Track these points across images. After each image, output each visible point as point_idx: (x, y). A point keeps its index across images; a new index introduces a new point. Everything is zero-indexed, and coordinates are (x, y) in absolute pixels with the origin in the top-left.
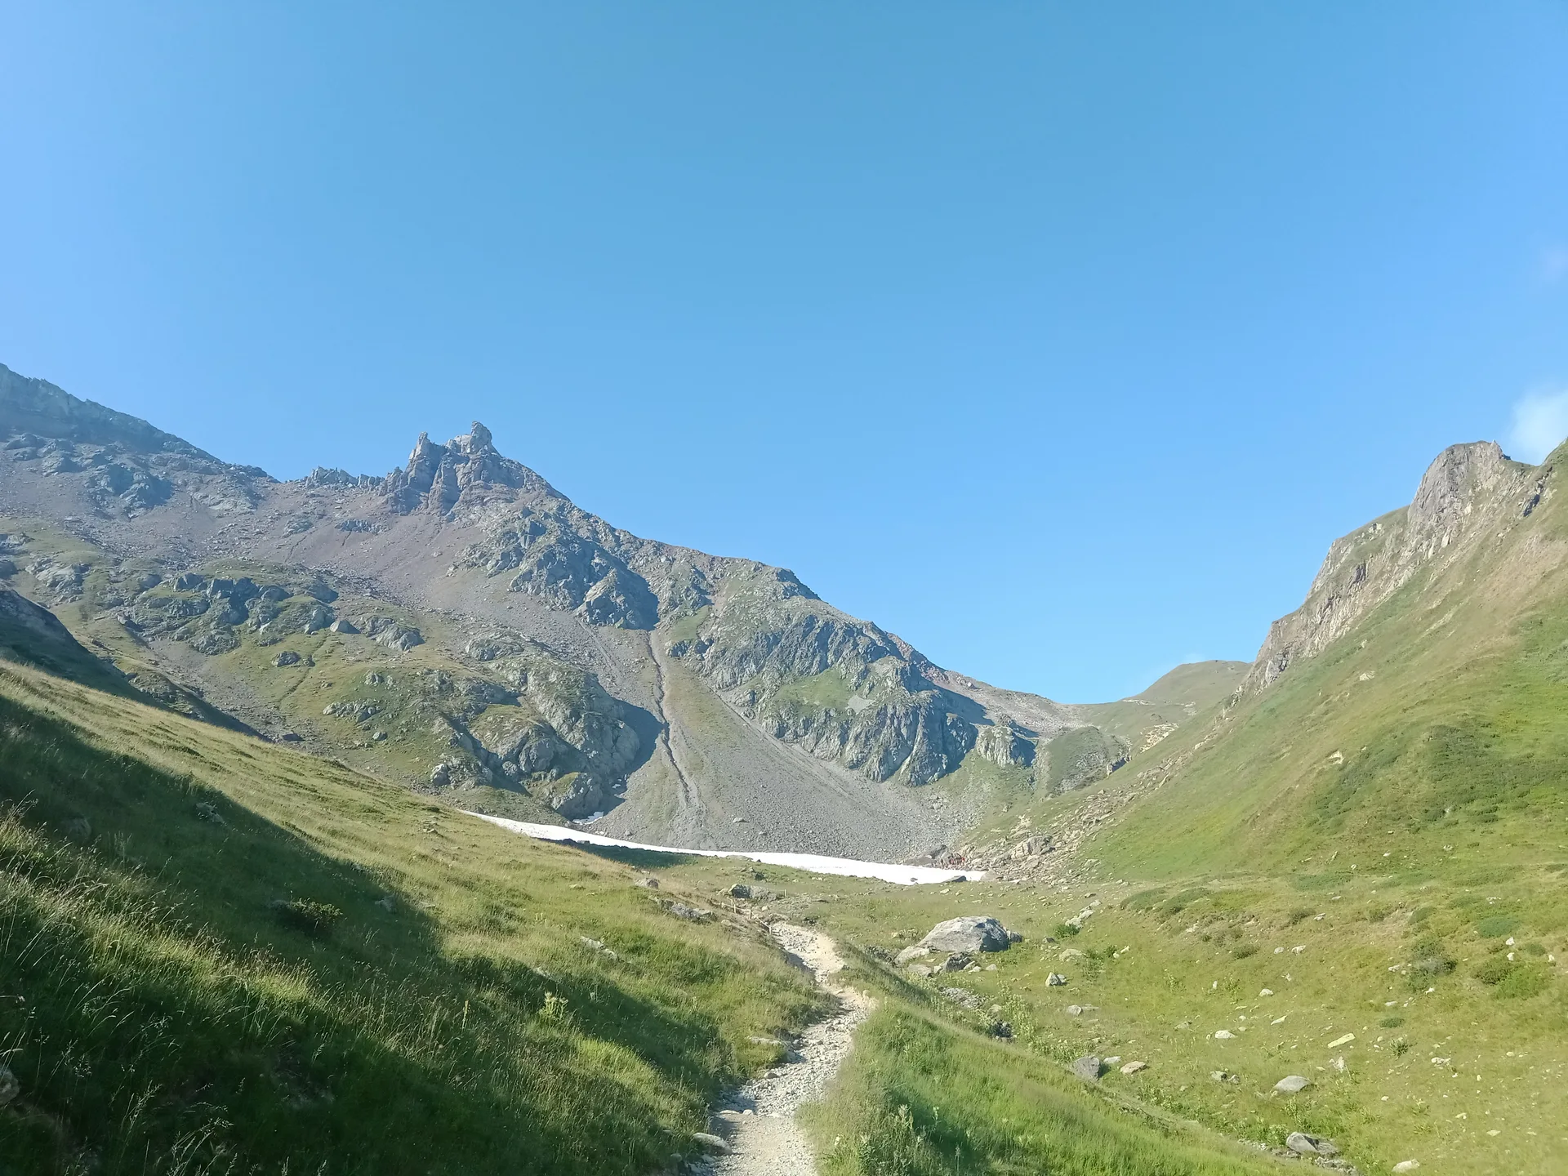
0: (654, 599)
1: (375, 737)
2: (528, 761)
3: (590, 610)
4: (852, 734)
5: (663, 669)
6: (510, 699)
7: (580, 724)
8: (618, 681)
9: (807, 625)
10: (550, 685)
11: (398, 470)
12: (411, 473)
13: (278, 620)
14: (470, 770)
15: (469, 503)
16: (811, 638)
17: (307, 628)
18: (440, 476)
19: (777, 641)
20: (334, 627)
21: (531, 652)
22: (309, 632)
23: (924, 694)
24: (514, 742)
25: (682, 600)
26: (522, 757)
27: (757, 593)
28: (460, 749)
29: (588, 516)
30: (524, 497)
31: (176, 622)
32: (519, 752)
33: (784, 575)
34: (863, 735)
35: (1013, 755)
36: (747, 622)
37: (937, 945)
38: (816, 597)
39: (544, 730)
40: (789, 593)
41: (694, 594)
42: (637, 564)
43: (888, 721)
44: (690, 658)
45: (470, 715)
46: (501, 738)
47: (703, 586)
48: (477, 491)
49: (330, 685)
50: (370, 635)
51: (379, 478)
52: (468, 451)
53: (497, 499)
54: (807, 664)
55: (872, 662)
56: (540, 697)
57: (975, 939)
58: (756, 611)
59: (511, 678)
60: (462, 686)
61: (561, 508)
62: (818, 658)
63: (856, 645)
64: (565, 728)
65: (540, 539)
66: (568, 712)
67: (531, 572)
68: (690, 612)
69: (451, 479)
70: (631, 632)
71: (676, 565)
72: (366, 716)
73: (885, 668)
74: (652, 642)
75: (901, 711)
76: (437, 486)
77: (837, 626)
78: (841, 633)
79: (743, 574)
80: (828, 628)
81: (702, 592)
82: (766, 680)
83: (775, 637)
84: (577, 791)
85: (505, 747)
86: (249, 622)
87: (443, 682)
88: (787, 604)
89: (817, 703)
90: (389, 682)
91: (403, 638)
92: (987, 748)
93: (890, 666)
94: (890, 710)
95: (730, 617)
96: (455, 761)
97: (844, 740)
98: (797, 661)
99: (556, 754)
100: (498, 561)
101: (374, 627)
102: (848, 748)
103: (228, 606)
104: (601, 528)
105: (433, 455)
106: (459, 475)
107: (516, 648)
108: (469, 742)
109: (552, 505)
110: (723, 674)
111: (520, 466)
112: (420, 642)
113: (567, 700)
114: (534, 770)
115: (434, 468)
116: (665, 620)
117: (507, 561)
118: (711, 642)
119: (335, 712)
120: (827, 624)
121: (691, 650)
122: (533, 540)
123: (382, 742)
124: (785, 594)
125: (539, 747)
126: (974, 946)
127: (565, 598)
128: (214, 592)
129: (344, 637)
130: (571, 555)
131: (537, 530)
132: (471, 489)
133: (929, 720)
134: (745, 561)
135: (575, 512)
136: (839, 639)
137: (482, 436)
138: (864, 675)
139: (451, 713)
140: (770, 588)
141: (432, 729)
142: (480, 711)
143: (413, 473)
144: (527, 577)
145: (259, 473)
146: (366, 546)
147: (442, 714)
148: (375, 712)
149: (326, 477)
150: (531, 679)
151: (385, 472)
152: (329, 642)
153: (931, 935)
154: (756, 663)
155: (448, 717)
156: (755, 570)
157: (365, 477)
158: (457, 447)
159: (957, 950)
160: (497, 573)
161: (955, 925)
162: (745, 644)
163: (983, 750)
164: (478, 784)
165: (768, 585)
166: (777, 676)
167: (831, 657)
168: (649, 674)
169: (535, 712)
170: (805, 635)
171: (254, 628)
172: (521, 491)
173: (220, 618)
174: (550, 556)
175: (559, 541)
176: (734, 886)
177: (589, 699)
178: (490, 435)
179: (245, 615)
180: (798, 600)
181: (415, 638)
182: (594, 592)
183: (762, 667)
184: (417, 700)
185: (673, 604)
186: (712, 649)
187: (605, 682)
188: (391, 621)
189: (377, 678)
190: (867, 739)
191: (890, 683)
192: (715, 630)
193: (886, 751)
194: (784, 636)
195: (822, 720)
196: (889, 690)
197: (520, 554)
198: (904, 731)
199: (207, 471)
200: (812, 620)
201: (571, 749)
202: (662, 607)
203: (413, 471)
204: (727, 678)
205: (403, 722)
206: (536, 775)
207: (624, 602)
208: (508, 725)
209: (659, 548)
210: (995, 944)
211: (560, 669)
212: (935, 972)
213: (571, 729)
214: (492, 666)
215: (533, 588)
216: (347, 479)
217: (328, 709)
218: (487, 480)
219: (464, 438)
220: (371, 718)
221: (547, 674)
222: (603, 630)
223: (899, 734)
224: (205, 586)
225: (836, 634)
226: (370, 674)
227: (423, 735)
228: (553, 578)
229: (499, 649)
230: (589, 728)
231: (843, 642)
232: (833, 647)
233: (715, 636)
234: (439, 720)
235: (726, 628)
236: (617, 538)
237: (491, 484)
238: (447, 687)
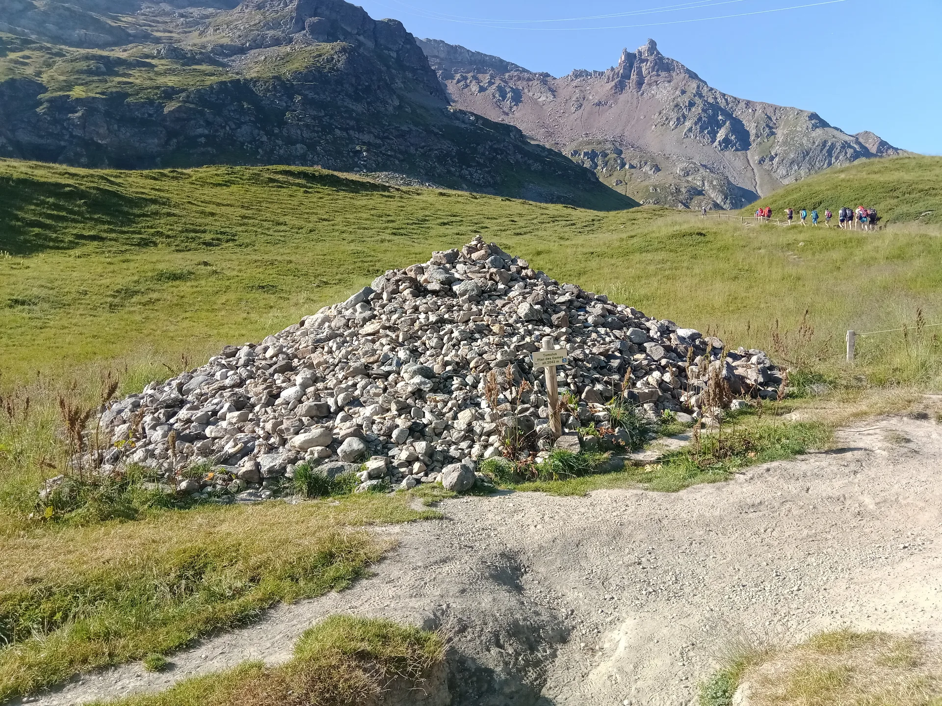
0: (747, 133)
3: (720, 144)
5: (755, 171)
6: (700, 193)
7: (728, 201)
8: (737, 178)
9: (823, 145)
10: (714, 186)
11: (612, 69)
13: (608, 166)
15: (650, 85)
16: (824, 151)
17: (619, 168)
18: (634, 71)
19: (808, 154)
20: (627, 167)
21: (702, 170)
22: (620, 170)
25: (761, 134)
27: (799, 129)
29: (711, 89)
30: (679, 78)
33: (813, 116)
36: (794, 145)
38: (828, 126)
39: (715, 205)
40: (815, 127)
41: (767, 130)
42: (737, 114)
44: (767, 165)
47: (771, 125)
48: (654, 78)
50: (641, 169)
51: (603, 72)
52: (647, 55)
53: (664, 81)
54: (822, 164)
56: (711, 191)
58: (798, 139)
59: (698, 184)
60: (683, 190)
61: (698, 86)
62: (827, 161)
63: (846, 153)
64: (723, 203)
65: (693, 109)
66: (723, 197)
67: (692, 127)
68: (766, 140)
69: (640, 73)
70: (739, 153)
71: (757, 114)
74: (749, 157)
76: (634, 77)
77: (838, 144)
78: (839, 147)
79: (791, 117)
80: (833, 146)
81: (771, 128)
82: (802, 173)
83: (807, 152)
86: (599, 168)
87: (676, 189)
88: (814, 134)
90: (658, 190)
91: (654, 169)
95: (785, 143)
98: (817, 163)
100: (675, 122)
101: (641, 165)
103: (591, 162)
104: (718, 96)
105: (630, 58)
106: (643, 70)
107: (696, 169)
109: (694, 85)
110: (782, 171)
111: (673, 60)
112: (660, 170)
113: (722, 192)
115: (631, 66)
116: (754, 145)
117: (680, 121)
118: (776, 155)
120: (832, 144)
121: (767, 160)
122: (690, 110)
124: (812, 128)
127: (708, 139)
128: (584, 157)
129: (633, 170)
130: (709, 117)
131: (691, 104)
132: (650, 77)
134: (792, 109)
135: (705, 88)
136: (838, 151)
137: (653, 45)
139: (681, 200)
140: (805, 126)
142: (691, 199)
143: (621, 71)
144: (690, 130)
145: (547, 75)
146: (611, 114)
148: (658, 202)
149: (578, 74)
150: (706, 184)
152: (628, 173)
154: (798, 165)
155: (682, 202)
156: (797, 114)
157: (595, 72)
158: (640, 52)
160: (676, 127)
162: (793, 156)
165: (804, 124)
166: (807, 170)
167: (833, 160)
168: (750, 174)
169: (710, 198)
170: (822, 150)
171: (602, 170)
172: (674, 74)
174: (700, 119)
175: (703, 110)
177: (730, 190)
178: (657, 45)
179: (596, 165)
180: (819, 131)
181: (658, 169)
182: (721, 134)
183: (801, 167)
184: (670, 197)
185: (757, 136)
186: (777, 159)
187: (732, 180)
188: (646, 163)
189: (654, 189)
192: (777, 149)
194: (811, 152)
197: (684, 117)
199: (529, 80)
200: (825, 142)
202: (752, 138)
203: (621, 69)
204: (784, 173)
207: (735, 138)
209: (748, 104)
211: (717, 179)
213: (725, 204)
214: (690, 179)
215: (694, 135)
216: (587, 74)
218: (657, 71)
219: (644, 47)
221: (712, 181)
222: (727, 153)
225: (837, 148)
226: (650, 187)
228: (702, 129)
229: (690, 171)
230: (732, 203)
231: (840, 152)
232: (834, 155)
233: (779, 152)
234: (680, 204)
235: (784, 148)
236: (726, 100)
237: (660, 73)
238: (678, 191)
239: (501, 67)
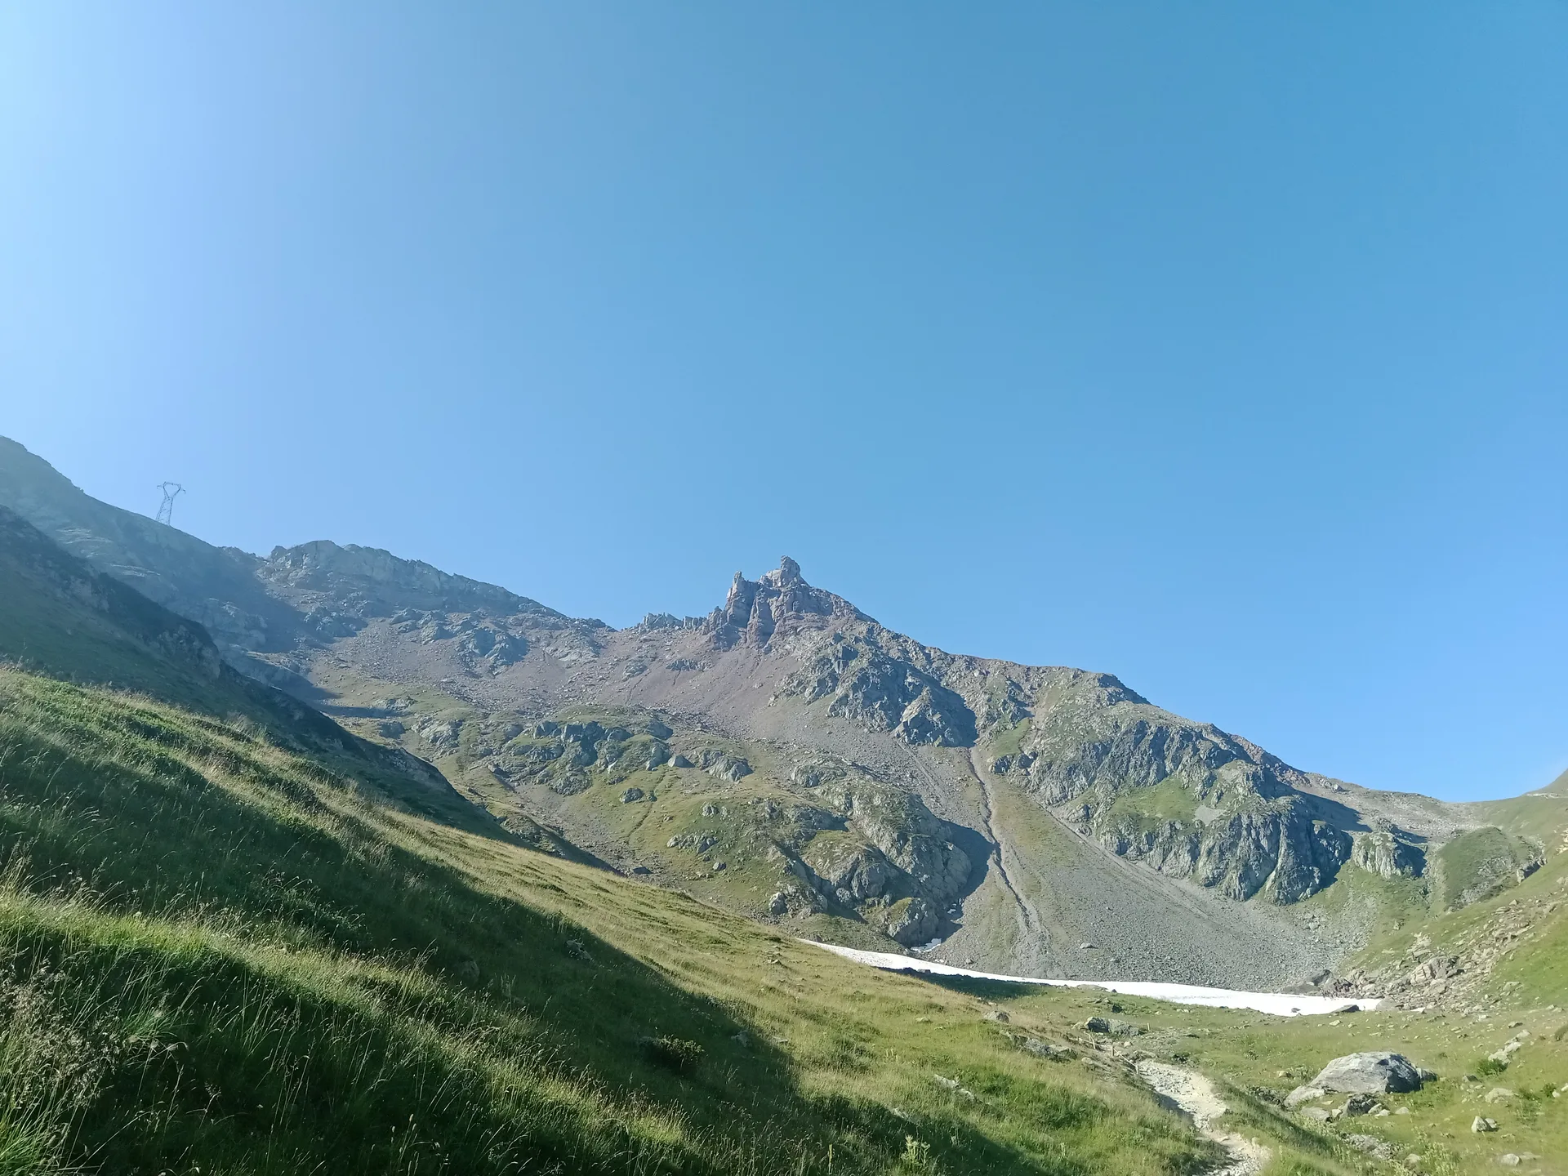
0: (971, 716)
1: (716, 866)
2: (861, 887)
3: (907, 730)
4: (1204, 848)
5: (988, 787)
6: (838, 824)
7: (908, 848)
8: (942, 800)
9: (1138, 732)
10: (874, 809)
11: (718, 609)
12: (729, 611)
13: (622, 759)
14: (805, 897)
15: (783, 634)
16: (1144, 745)
17: (648, 765)
18: (755, 611)
19: (1106, 750)
20: (671, 763)
21: (853, 775)
22: (650, 769)
23: (1283, 801)
24: (846, 868)
25: (999, 714)
26: (854, 883)
27: (1079, 701)
28: (794, 876)
29: (897, 637)
30: (835, 624)
31: (537, 767)
32: (851, 878)
33: (1107, 680)
34: (1216, 849)
35: (1398, 864)
36: (1072, 732)
37: (1333, 1085)
38: (1144, 701)
39: (874, 854)
40: (1114, 699)
41: (1012, 706)
42: (950, 680)
43: (1244, 833)
44: (1014, 775)
45: (801, 842)
46: (832, 864)
47: (1020, 698)
48: (791, 622)
49: (671, 818)
50: (703, 768)
51: (701, 619)
52: (780, 584)
53: (809, 628)
54: (1143, 773)
55: (1217, 767)
56: (866, 821)
57: (1378, 1078)
58: (1080, 720)
59: (836, 803)
60: (790, 813)
61: (870, 631)
62: (1154, 767)
63: (1196, 750)
64: (894, 852)
65: (853, 663)
66: (895, 835)
67: (847, 696)
68: (1010, 726)
69: (766, 613)
70: (951, 750)
71: (990, 678)
72: (705, 847)
73: (1234, 774)
74: (974, 759)
75: (1258, 820)
76: (754, 620)
77: (1172, 731)
78: (1177, 737)
79: (1062, 683)
80: (1162, 734)
81: (1019, 704)
82: (1100, 793)
83: (1104, 747)
84: (912, 917)
85: (837, 873)
86: (598, 762)
87: (773, 810)
88: (1114, 711)
89: (1159, 815)
90: (724, 813)
91: (733, 768)
92: (1366, 858)
93: (1238, 772)
94: (1245, 821)
95: (1051, 730)
96: (791, 889)
97: (1195, 855)
98: (1131, 771)
99: (888, 879)
100: (815, 688)
101: (706, 760)
102: (1201, 864)
103: (579, 749)
104: (910, 647)
105: (749, 592)
106: (773, 608)
107: (839, 772)
108: (802, 871)
109: (862, 629)
110: (1050, 789)
111: (828, 594)
112: (749, 771)
113: (892, 823)
114: (868, 896)
115: (749, 604)
116: (985, 736)
117: (823, 687)
118: (1035, 755)
119: (677, 844)
120: (1160, 729)
121: (1015, 765)
122: (846, 665)
123: (722, 873)
124: (1109, 699)
125: (870, 873)
126: (1378, 1086)
127: (882, 720)
128: (568, 737)
129: (682, 771)
130: (883, 676)
131: (849, 655)
132: (784, 621)
133: (1292, 830)
134: (1063, 669)
135: (884, 634)
136: (1176, 744)
137: (791, 569)
138: (1210, 781)
139: (783, 840)
140: (1092, 696)
141: (766, 858)
142: (810, 837)
143: (731, 611)
144: (843, 700)
145: (599, 624)
146: (695, 683)
147: (775, 843)
148: (713, 843)
149: (656, 622)
150: (856, 803)
151: (707, 613)
152: (668, 777)
153: (1324, 1074)
154: (1087, 776)
155: (780, 845)
156: (1074, 677)
157: (689, 619)
158: (768, 581)
159: (1358, 1090)
160: (815, 699)
161: (1353, 1062)
162: (1072, 755)
163: (1361, 860)
164: (814, 911)
165: (1090, 692)
166: (1110, 788)
167: (1169, 765)
168: (973, 793)
169: (863, 837)
170: (1137, 742)
171: (603, 767)
172: (831, 618)
173: (574, 760)
174: (864, 679)
175: (871, 663)
176: (1090, 1019)
177: (915, 820)
178: (798, 568)
179: (594, 756)
180: (1126, 706)
181: (743, 768)
182: (910, 711)
183: (1094, 779)
184: (750, 829)
185: (991, 718)
186: (1037, 763)
187: (929, 803)
188: (720, 754)
189: (712, 809)
190: (1222, 853)
191: (1241, 790)
192: (1036, 743)
193: (1247, 866)
194: (1114, 746)
195: (1167, 833)
196: (1240, 798)
197: (835, 679)
198: (1264, 843)
199: (556, 627)
200: (1143, 726)
201: (902, 873)
202: (980, 722)
203: (731, 609)
204: (1057, 792)
205: (740, 852)
206: (869, 901)
207: (941, 719)
208: (838, 851)
209: (971, 662)
210: (1404, 1084)
211: (884, 792)
212: (1335, 1116)
213: (900, 853)
214: (818, 791)
215: (850, 711)
216: (674, 622)
217: (671, 842)
218: (798, 611)
219: (775, 573)
220: (710, 849)
221: (871, 798)
222: (923, 749)
223: (1258, 846)
224: (559, 732)
225: (1172, 740)
226: (706, 806)
227: (759, 864)
228: (868, 700)
229: (822, 774)
230: (917, 851)
231: (1181, 748)
232: (1170, 754)
233: (1039, 749)
234: (772, 849)
235: (1050, 740)
236: (928, 656)
237: (803, 614)
238: (777, 815)
239: (506, 603)
